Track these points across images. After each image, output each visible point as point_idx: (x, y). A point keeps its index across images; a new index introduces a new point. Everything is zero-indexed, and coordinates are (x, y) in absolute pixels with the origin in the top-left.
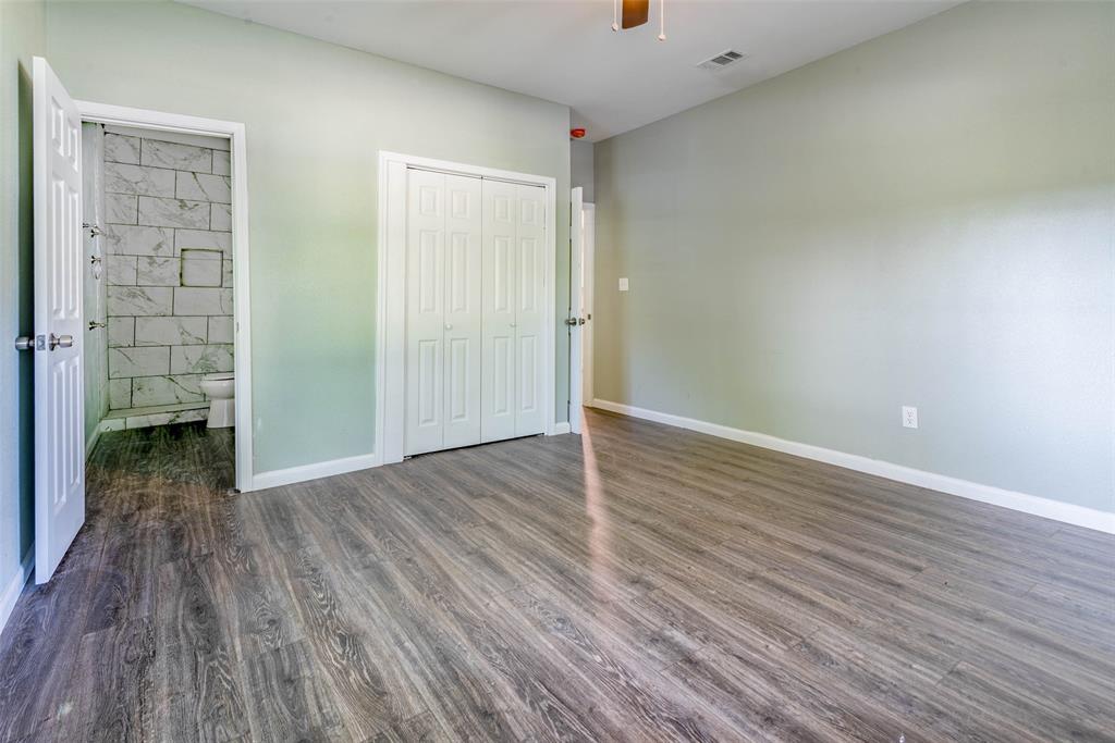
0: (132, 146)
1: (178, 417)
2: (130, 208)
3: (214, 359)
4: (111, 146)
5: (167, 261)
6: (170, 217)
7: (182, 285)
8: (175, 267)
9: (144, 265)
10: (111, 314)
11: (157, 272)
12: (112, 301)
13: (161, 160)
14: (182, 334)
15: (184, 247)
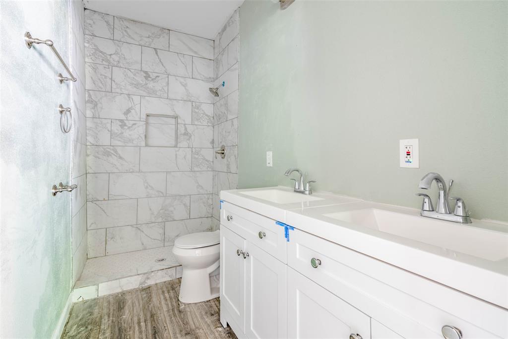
0: (107, 22)
1: (148, 278)
2: (106, 77)
3: (172, 209)
4: (89, 21)
5: (135, 124)
6: (137, 85)
7: (147, 145)
8: (140, 129)
9: (116, 128)
10: (90, 171)
11: (127, 133)
12: (90, 160)
13: (130, 36)
14: (147, 188)
15: (149, 112)
